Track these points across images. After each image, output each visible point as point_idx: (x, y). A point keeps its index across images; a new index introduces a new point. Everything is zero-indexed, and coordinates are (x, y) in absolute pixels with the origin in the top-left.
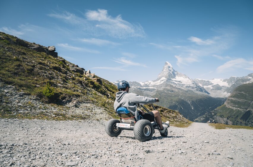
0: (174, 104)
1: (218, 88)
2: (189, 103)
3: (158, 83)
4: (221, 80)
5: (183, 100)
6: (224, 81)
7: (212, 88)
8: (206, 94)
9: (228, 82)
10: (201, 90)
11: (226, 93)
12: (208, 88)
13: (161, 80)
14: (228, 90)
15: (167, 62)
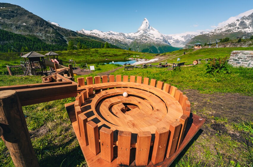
0: (146, 48)
1: (177, 41)
2: (157, 48)
3: (138, 35)
4: (180, 36)
5: (153, 46)
6: (182, 37)
7: (173, 42)
8: (169, 45)
9: (185, 38)
10: (166, 42)
11: (182, 45)
12: (170, 41)
13: (139, 32)
14: (183, 43)
15: (145, 19)
